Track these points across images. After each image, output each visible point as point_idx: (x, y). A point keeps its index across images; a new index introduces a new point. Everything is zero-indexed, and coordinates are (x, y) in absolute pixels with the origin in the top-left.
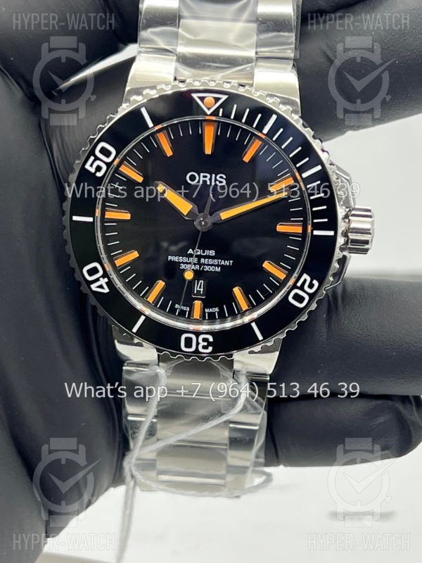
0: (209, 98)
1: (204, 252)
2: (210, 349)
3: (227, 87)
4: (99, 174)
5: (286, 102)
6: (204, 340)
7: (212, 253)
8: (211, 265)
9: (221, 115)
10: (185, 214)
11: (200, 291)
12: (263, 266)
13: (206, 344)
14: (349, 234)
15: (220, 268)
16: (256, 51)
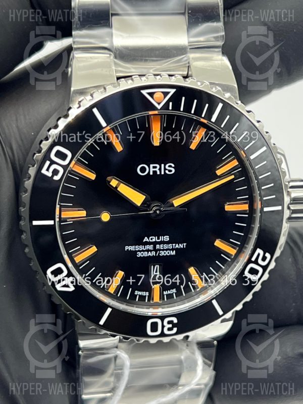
0: (158, 92)
1: (158, 239)
2: (175, 330)
3: (173, 81)
4: (56, 178)
5: (226, 88)
6: (169, 322)
7: (167, 238)
9: (170, 108)
10: (139, 205)
12: (215, 244)
13: (170, 326)
14: (290, 205)
15: (174, 251)
16: (189, 43)
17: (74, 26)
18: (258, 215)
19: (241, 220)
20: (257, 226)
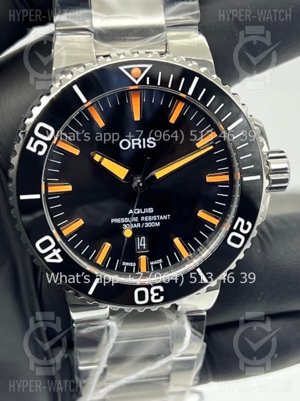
1: (143, 211)
2: (162, 298)
3: (149, 57)
4: (41, 153)
6: (156, 291)
7: (151, 210)
8: (151, 221)
9: (148, 83)
10: (123, 178)
11: (143, 246)
12: (198, 215)
13: (157, 294)
14: (270, 175)
15: (159, 223)
16: (166, 21)
18: (238, 185)
19: (224, 190)
20: (237, 196)
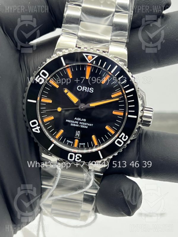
0: (90, 56)
1: (81, 119)
3: (98, 52)
5: (121, 60)
6: (78, 156)
7: (85, 120)
10: (75, 103)
11: (78, 135)
12: (106, 127)
14: (143, 118)
15: (87, 127)
17: (64, 22)
19: (119, 119)
